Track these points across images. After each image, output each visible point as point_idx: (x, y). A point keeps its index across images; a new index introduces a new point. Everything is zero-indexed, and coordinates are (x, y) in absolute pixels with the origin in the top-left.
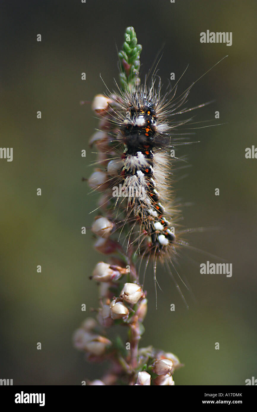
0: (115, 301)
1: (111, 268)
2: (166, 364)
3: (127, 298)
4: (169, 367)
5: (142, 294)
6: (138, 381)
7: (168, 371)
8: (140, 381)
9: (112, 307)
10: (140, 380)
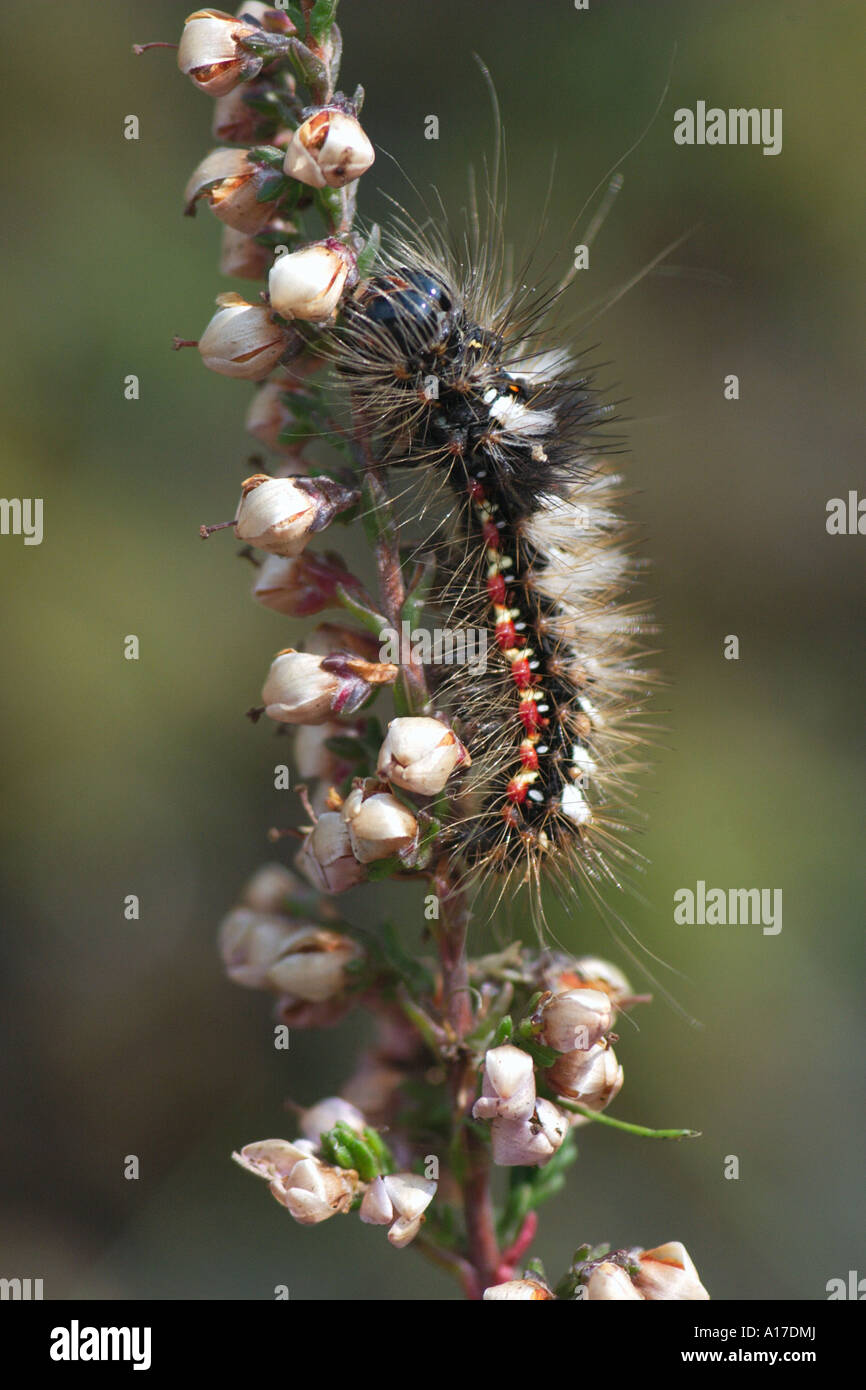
0: (360, 791)
1: (327, 667)
2: (588, 1009)
3: (404, 777)
4: (598, 1016)
5: (459, 751)
6: (490, 1085)
7: (596, 1031)
8: (494, 1085)
9: (352, 818)
10: (495, 1081)
